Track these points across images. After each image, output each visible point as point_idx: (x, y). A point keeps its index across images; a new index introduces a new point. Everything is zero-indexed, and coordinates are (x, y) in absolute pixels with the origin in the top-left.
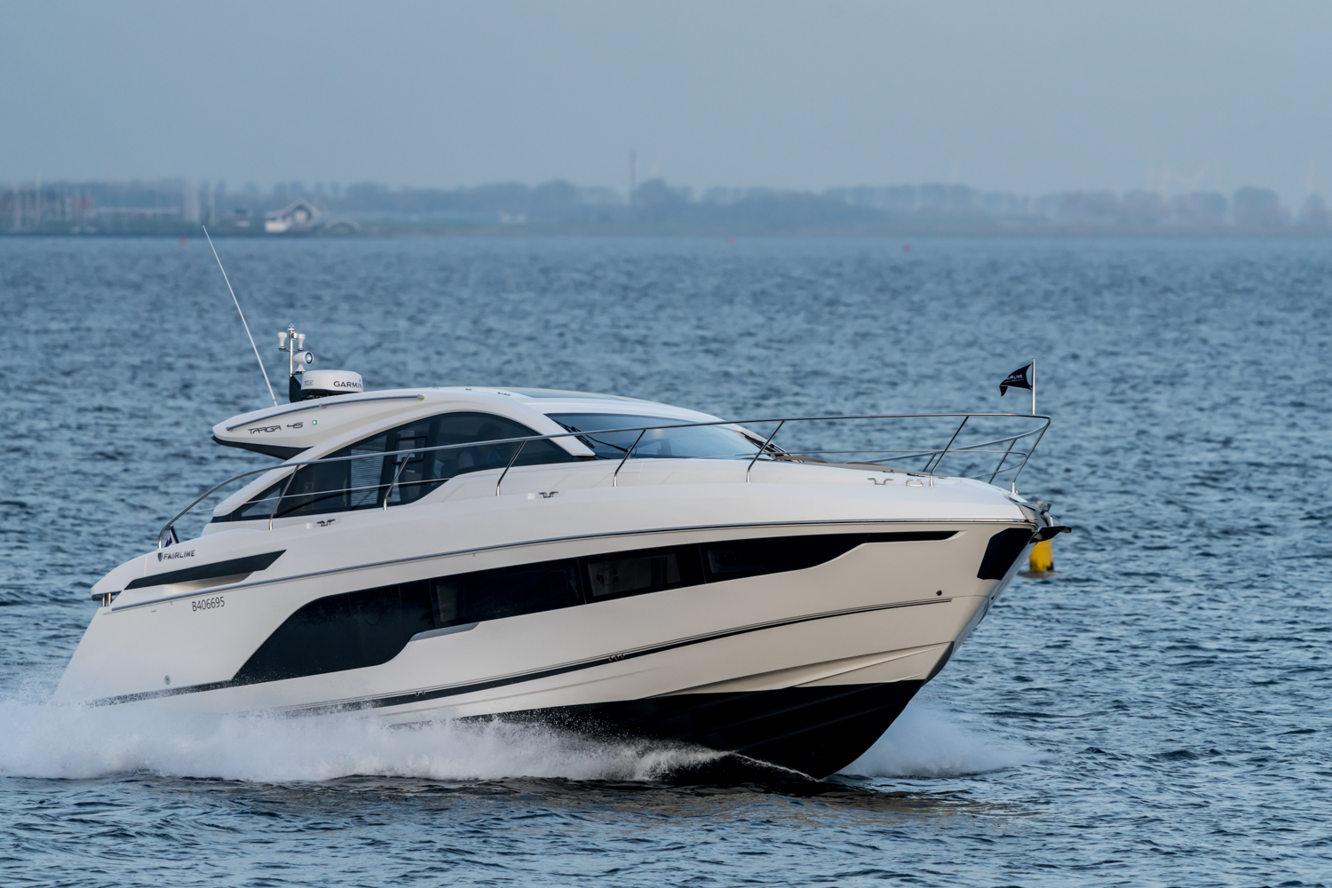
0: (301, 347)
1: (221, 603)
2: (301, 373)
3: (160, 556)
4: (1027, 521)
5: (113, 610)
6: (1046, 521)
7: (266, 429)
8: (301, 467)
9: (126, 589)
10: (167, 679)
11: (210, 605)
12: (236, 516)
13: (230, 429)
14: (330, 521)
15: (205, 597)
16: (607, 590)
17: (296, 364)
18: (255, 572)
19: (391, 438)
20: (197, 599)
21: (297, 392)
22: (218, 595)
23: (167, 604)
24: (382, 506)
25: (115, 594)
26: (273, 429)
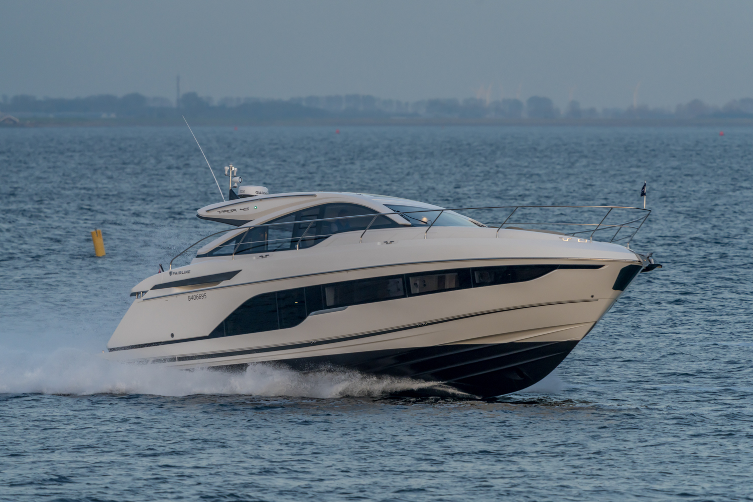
0: (235, 174)
1: (205, 297)
2: (236, 187)
3: (170, 273)
4: (639, 261)
5: (144, 300)
6: (650, 261)
7: (228, 211)
8: (251, 228)
9: (152, 289)
10: (172, 335)
11: (198, 298)
12: (210, 254)
13: (208, 211)
14: (266, 256)
15: (196, 294)
16: (418, 291)
17: (233, 183)
18: (224, 281)
19: (299, 215)
20: (191, 295)
21: (233, 195)
22: (203, 292)
23: (174, 297)
24: (296, 249)
25: (145, 292)
26: (232, 211)
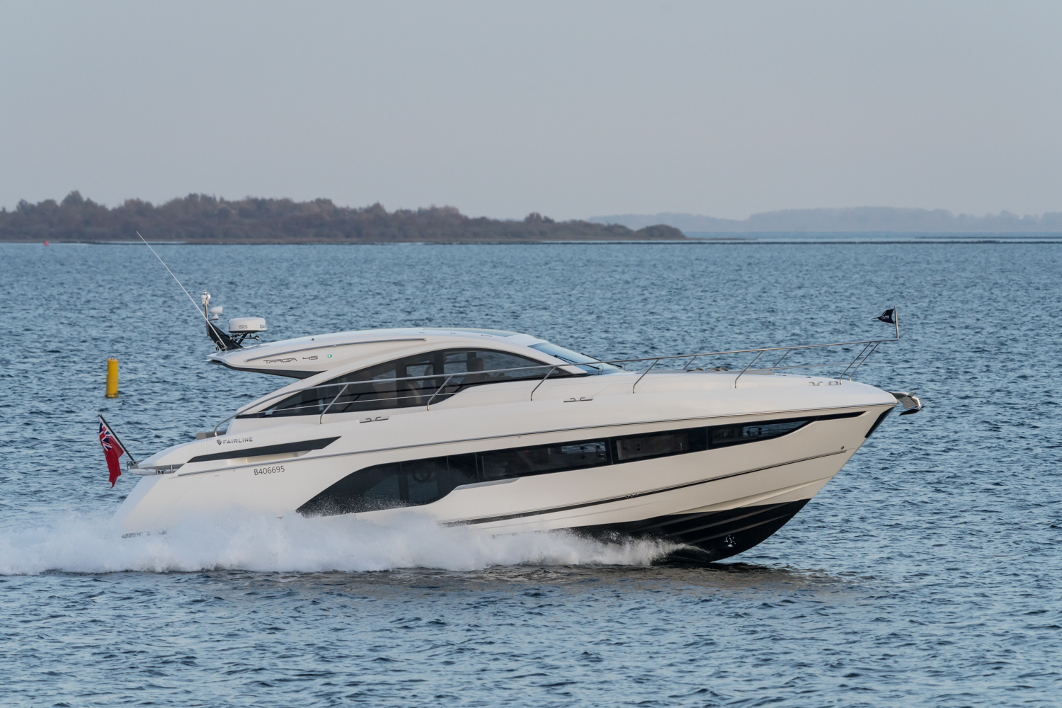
2: (216, 320)
3: (219, 442)
5: (179, 475)
7: (281, 361)
9: (189, 462)
12: (262, 414)
13: (247, 361)
15: (266, 467)
16: (628, 457)
18: (313, 451)
20: (258, 468)
22: (280, 465)
23: (227, 472)
25: (178, 466)
26: (288, 360)
